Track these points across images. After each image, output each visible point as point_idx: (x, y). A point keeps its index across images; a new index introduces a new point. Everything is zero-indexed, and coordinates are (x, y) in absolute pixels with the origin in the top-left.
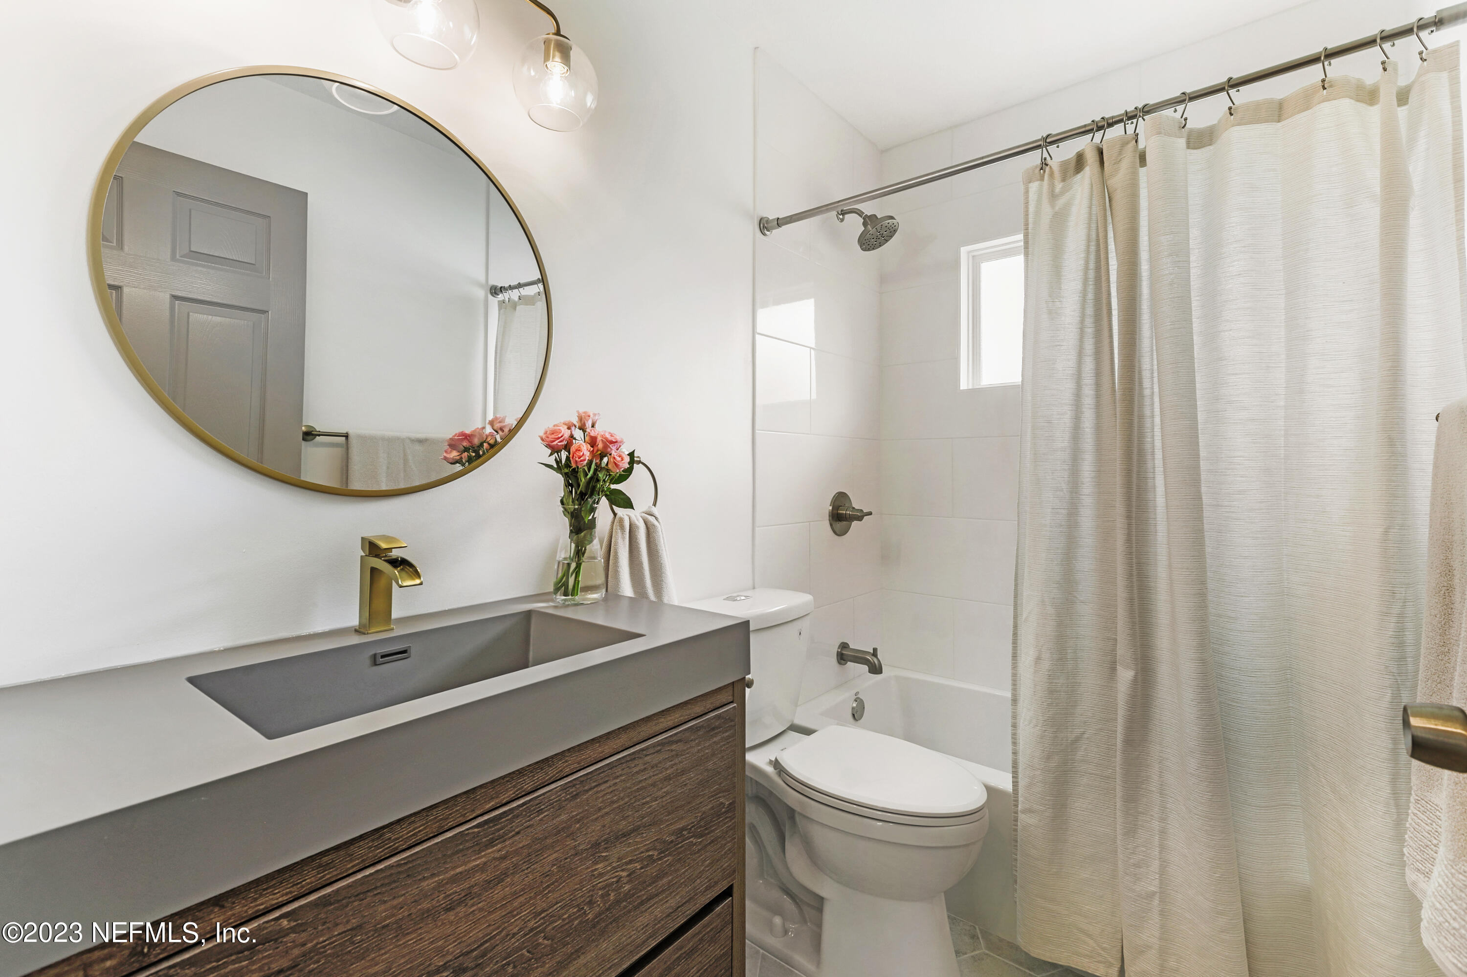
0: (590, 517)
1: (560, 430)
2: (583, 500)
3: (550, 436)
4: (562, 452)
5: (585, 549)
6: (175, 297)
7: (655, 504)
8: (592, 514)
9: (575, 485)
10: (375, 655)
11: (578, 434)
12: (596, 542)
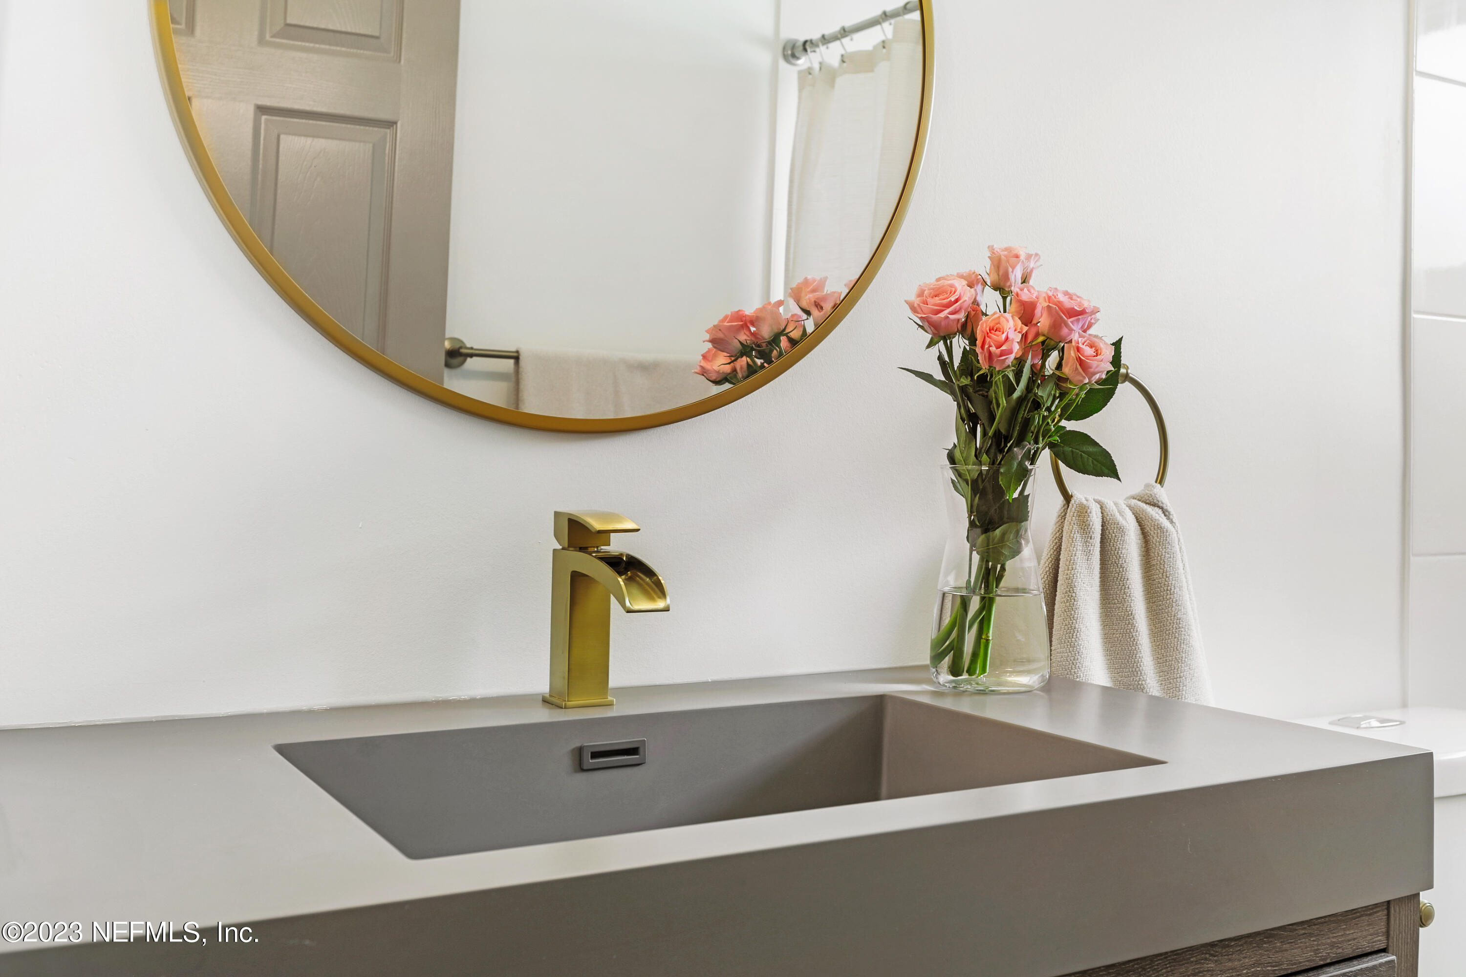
0: (1016, 495)
1: (952, 286)
2: (1001, 451)
3: (930, 300)
4: (955, 340)
5: (1003, 569)
6: (262, 110)
7: (1161, 479)
8: (1019, 489)
9: (983, 416)
10: (580, 751)
11: (990, 300)
12: (1027, 551)
